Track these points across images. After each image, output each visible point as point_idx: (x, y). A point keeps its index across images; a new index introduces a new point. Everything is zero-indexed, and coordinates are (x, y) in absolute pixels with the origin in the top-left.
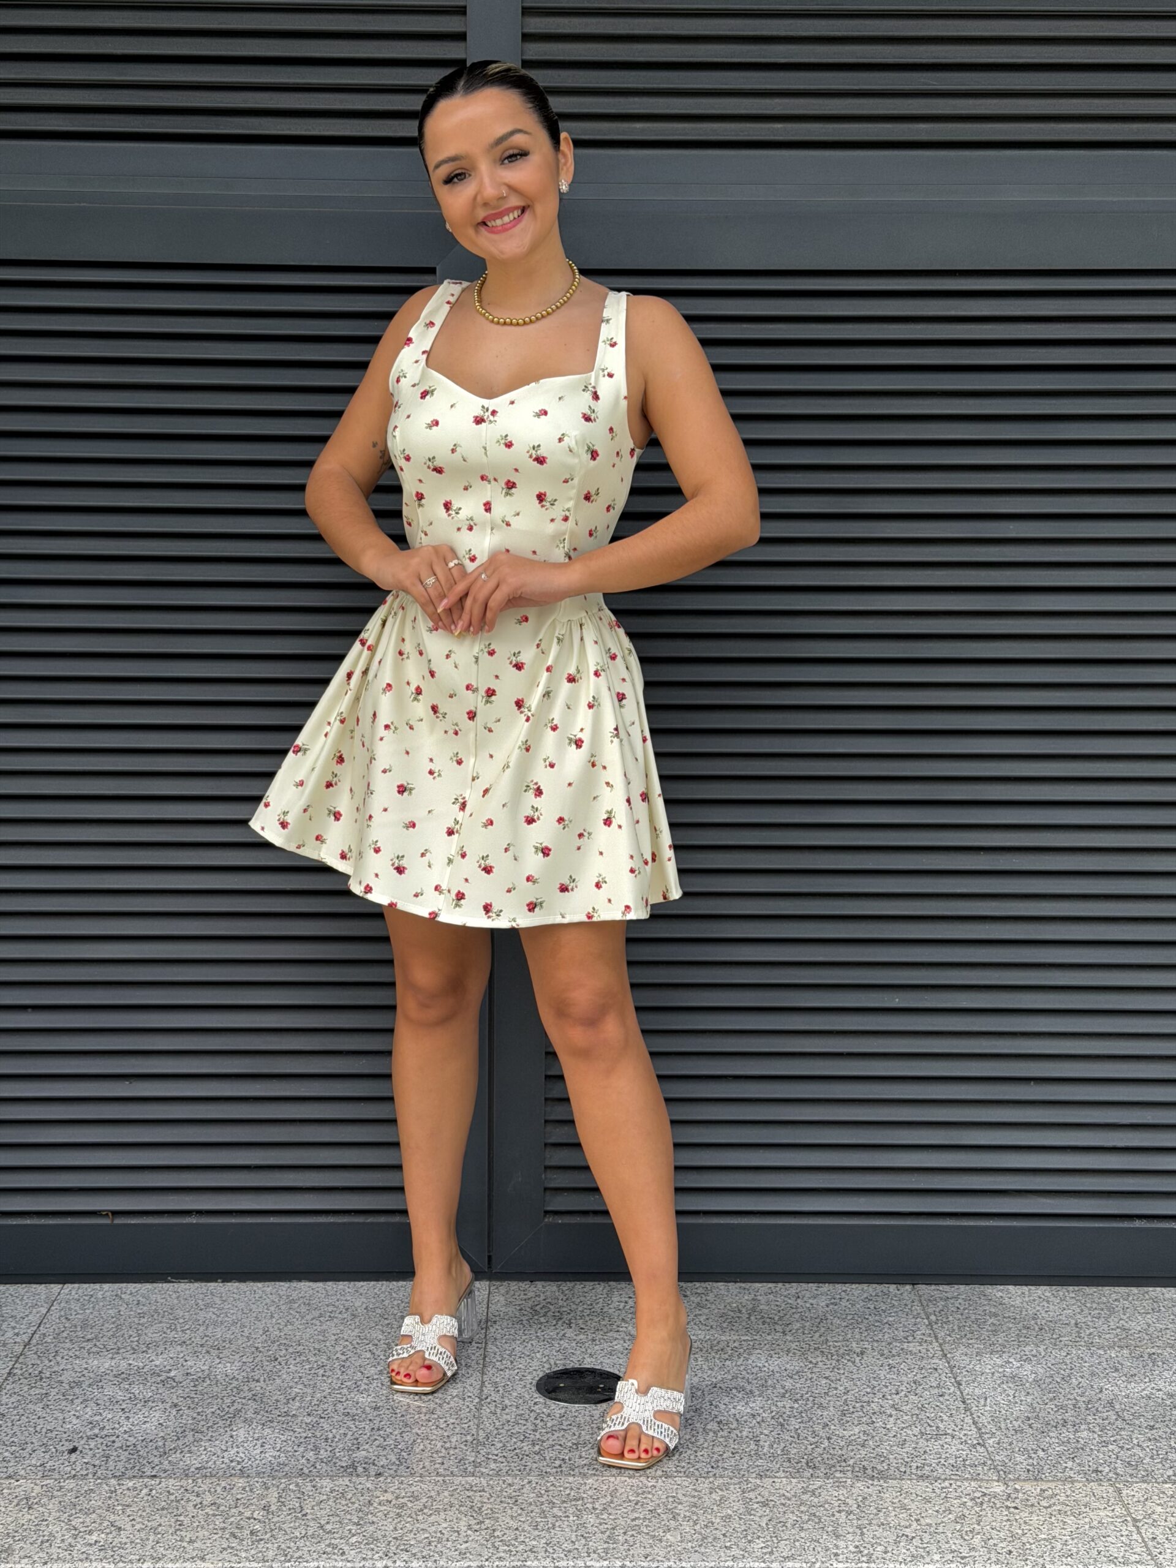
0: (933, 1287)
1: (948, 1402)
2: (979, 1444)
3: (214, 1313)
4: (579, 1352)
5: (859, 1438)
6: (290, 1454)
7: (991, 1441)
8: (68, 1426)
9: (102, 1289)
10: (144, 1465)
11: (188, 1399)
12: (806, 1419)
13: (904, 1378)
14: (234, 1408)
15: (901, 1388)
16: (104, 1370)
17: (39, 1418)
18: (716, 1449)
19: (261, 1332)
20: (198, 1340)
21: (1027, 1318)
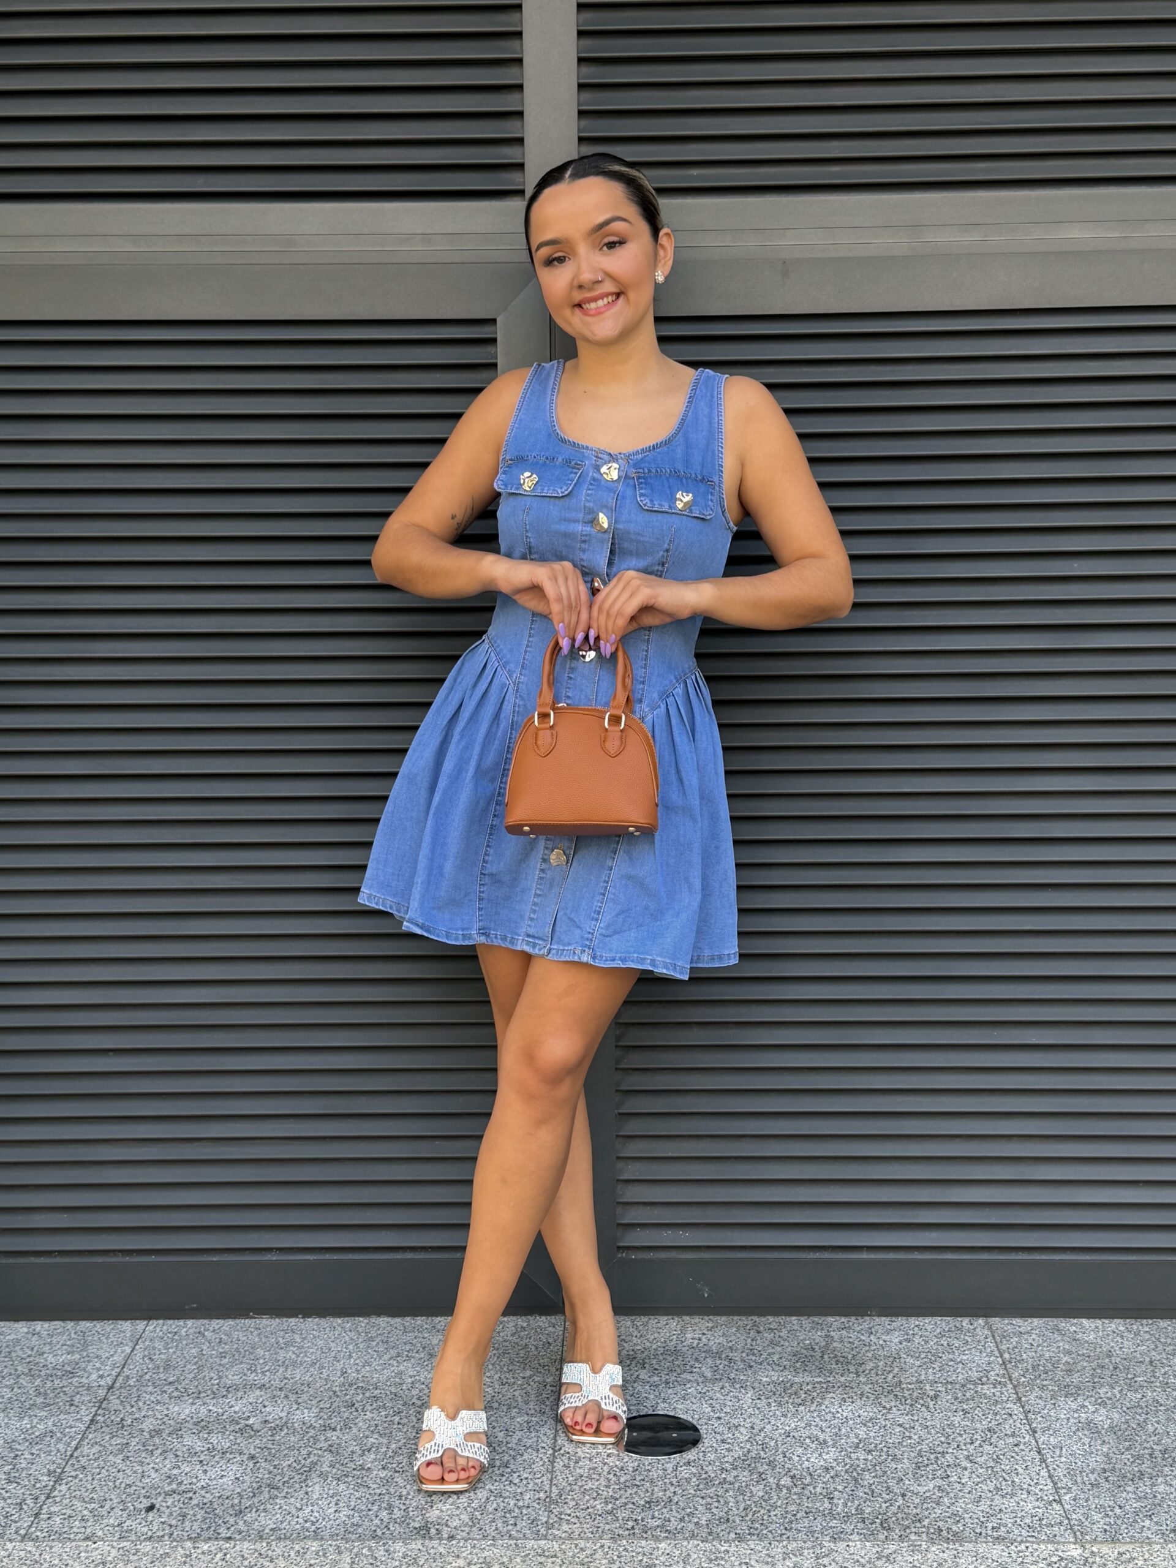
0: (1006, 1321)
1: (1023, 1453)
2: (1055, 1500)
3: (294, 1353)
4: (652, 1396)
5: (934, 1494)
6: (364, 1513)
7: (1067, 1497)
8: (146, 1481)
9: (185, 1326)
10: (219, 1525)
11: (265, 1450)
12: (879, 1473)
13: (979, 1426)
14: (309, 1460)
15: (975, 1437)
16: (183, 1417)
17: (119, 1471)
18: (790, 1508)
19: (339, 1374)
20: (277, 1383)
21: (1101, 1355)
